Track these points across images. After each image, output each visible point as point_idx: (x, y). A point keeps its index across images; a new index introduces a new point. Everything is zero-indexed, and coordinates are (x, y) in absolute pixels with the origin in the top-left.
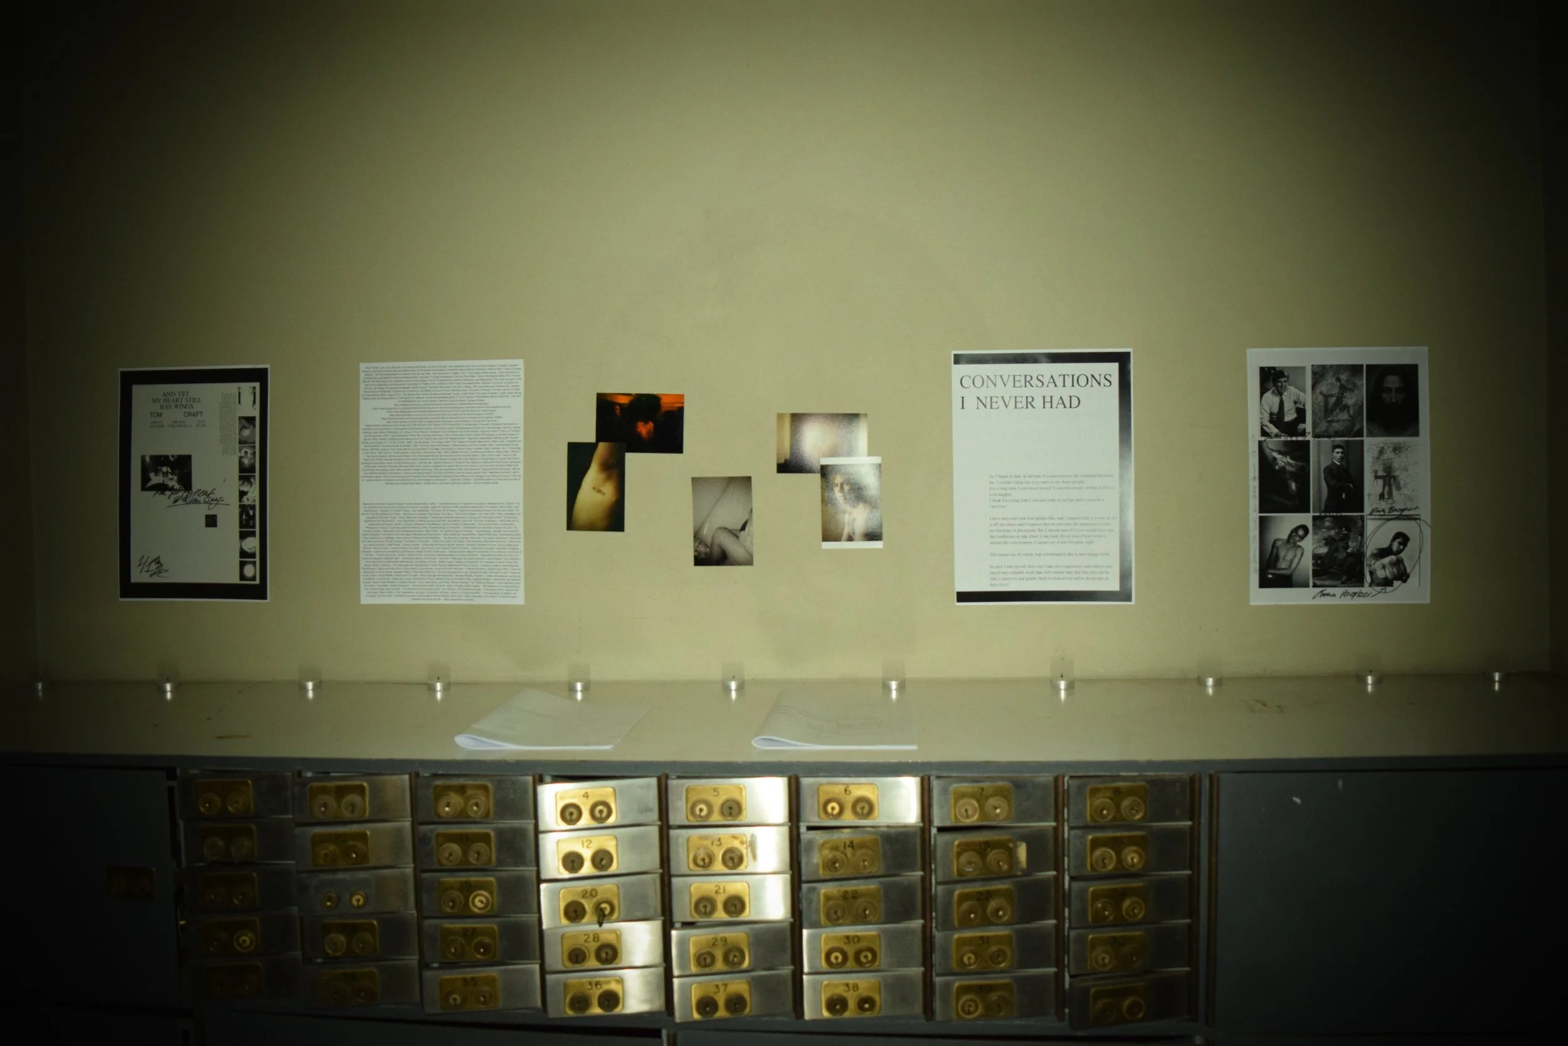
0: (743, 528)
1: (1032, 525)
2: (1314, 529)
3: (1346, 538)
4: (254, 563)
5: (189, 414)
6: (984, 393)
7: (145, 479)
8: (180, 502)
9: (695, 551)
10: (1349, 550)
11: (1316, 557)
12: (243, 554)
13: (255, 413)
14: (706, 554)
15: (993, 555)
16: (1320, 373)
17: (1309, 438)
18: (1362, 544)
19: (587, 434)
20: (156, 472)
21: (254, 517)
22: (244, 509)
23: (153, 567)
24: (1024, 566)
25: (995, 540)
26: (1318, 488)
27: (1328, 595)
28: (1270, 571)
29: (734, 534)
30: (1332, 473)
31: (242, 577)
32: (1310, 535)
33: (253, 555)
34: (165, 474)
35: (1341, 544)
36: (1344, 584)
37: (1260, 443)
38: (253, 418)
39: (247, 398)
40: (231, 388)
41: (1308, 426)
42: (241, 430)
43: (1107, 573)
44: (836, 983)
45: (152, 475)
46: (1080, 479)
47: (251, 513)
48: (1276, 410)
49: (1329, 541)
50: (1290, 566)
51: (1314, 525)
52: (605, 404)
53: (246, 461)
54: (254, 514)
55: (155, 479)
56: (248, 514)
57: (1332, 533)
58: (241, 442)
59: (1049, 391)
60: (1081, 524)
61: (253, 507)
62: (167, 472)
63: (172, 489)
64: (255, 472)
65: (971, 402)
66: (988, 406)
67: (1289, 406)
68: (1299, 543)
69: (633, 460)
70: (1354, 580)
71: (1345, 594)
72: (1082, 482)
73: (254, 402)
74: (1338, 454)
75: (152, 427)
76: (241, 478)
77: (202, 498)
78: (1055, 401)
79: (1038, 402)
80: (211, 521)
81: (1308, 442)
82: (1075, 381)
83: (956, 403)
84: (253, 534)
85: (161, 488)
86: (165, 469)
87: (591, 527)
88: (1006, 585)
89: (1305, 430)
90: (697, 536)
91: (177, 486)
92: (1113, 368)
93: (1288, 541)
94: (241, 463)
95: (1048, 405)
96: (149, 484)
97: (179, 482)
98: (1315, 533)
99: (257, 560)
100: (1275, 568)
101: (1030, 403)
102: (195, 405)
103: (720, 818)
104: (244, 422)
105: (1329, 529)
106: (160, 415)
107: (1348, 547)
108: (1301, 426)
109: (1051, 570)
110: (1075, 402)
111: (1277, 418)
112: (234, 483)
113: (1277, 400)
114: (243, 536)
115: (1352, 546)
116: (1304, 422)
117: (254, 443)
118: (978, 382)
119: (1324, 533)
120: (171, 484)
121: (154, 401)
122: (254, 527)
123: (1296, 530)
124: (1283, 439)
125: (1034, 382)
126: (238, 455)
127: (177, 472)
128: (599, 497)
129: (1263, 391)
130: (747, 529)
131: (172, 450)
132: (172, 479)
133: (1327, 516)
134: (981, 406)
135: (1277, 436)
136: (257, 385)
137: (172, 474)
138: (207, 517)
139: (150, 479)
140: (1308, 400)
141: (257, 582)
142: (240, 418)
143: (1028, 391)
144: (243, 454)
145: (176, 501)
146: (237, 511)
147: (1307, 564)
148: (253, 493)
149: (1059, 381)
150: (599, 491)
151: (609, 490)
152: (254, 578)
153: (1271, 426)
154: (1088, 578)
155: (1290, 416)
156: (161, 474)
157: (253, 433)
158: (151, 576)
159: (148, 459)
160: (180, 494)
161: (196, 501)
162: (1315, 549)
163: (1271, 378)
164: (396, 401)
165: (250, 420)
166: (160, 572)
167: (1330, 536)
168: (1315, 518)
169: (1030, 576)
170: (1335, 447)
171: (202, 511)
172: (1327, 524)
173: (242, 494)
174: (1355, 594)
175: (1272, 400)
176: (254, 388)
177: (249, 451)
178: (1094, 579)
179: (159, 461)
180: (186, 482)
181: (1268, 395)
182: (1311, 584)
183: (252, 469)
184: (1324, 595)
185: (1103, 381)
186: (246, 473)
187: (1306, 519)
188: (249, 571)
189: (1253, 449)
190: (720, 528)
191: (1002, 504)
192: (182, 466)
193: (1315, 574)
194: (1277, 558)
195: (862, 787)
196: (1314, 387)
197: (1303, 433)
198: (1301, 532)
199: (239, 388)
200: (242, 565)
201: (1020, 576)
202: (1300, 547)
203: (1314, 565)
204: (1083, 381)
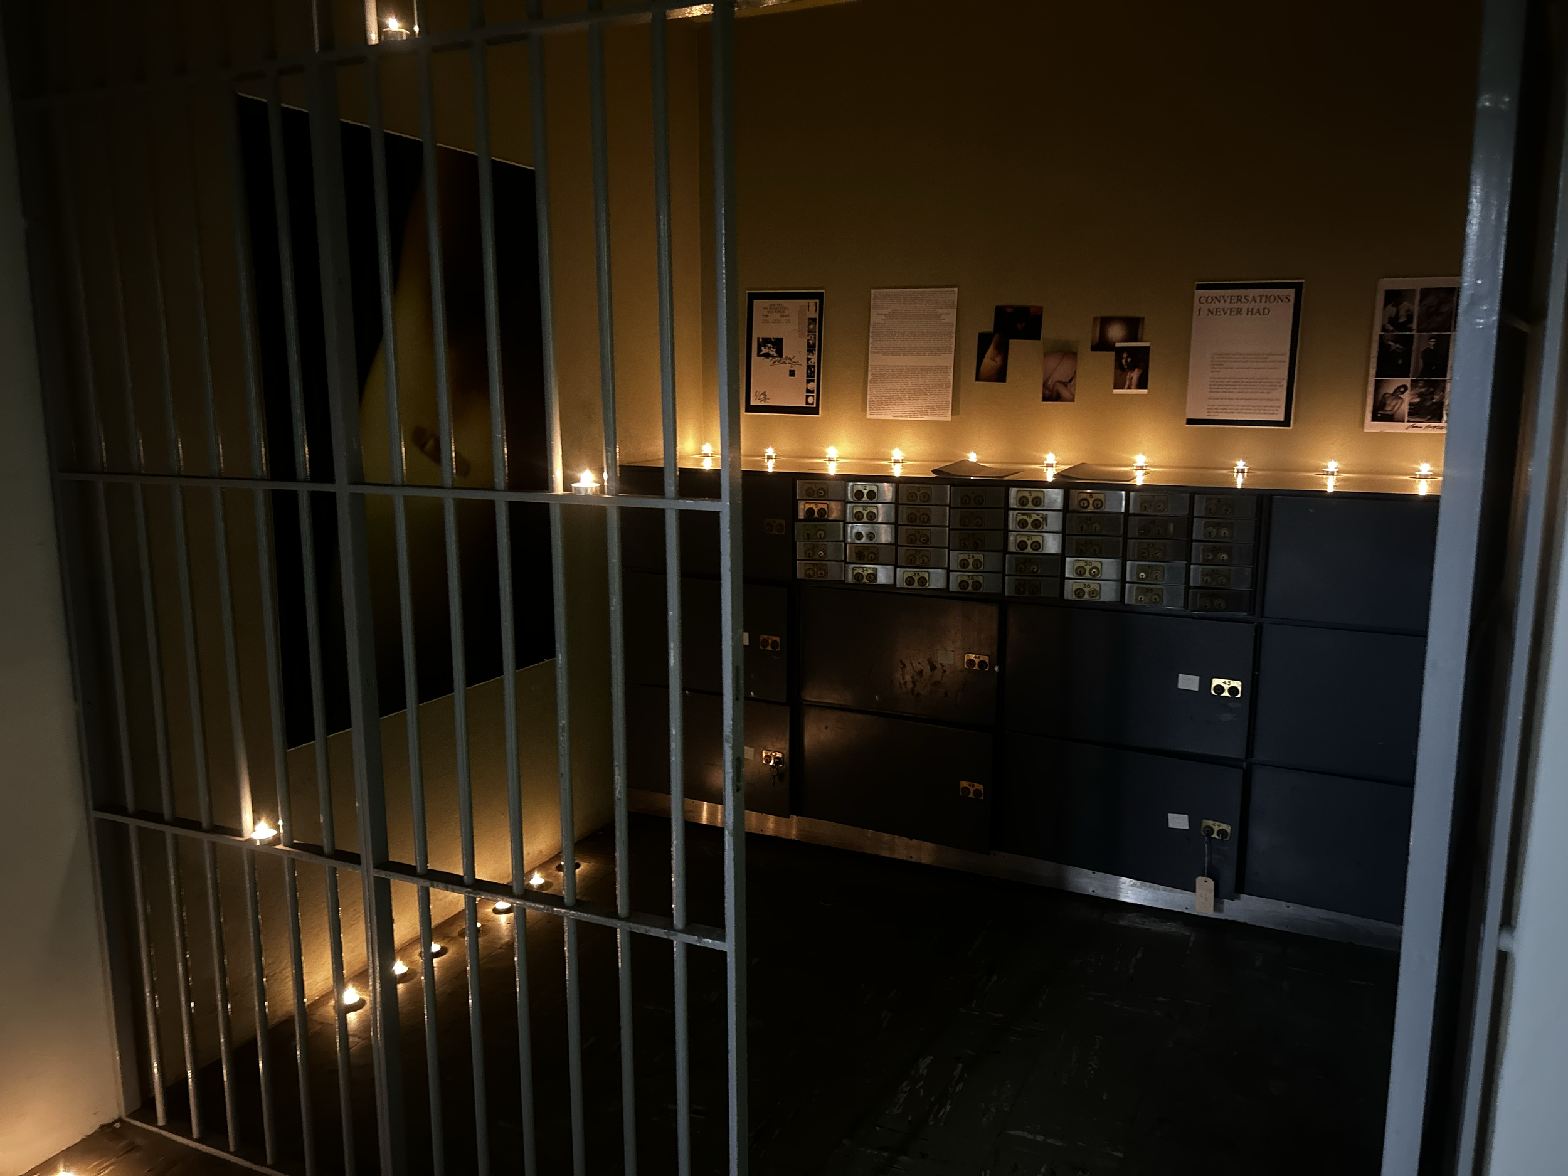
0: (1070, 381)
1: (1234, 382)
2: (1411, 387)
3: (1432, 393)
4: (813, 396)
5: (783, 316)
6: (1213, 306)
7: (759, 350)
8: (777, 363)
9: (1043, 393)
10: (1434, 401)
11: (1411, 404)
12: (808, 391)
13: (817, 316)
14: (1049, 395)
15: (1210, 398)
16: (1426, 292)
17: (1414, 333)
18: (1443, 397)
19: (989, 327)
20: (765, 347)
21: (814, 372)
22: (809, 367)
23: (762, 396)
24: (1228, 406)
25: (1211, 390)
26: (1417, 363)
27: (1417, 427)
28: (1380, 412)
29: (1065, 384)
30: (1427, 354)
31: (807, 403)
32: (1408, 392)
33: (813, 392)
34: (769, 348)
35: (1429, 397)
36: (1428, 421)
37: (1381, 336)
38: (816, 319)
39: (812, 308)
40: (804, 302)
41: (1414, 326)
42: (809, 325)
43: (1277, 410)
44: (1079, 584)
45: (763, 348)
46: (1265, 356)
47: (813, 370)
48: (1393, 315)
49: (1420, 395)
50: (1392, 409)
51: (1412, 385)
52: (1000, 312)
53: (811, 342)
54: (814, 370)
55: (764, 351)
56: (811, 370)
57: (1423, 390)
58: (809, 332)
59: (1252, 305)
60: (1264, 382)
61: (814, 366)
62: (771, 347)
63: (773, 356)
64: (815, 348)
65: (1204, 312)
66: (1214, 314)
67: (1402, 312)
68: (1401, 396)
69: (1013, 343)
70: (1436, 418)
71: (1428, 427)
72: (1267, 358)
73: (816, 310)
74: (1432, 342)
75: (763, 322)
76: (808, 351)
77: (787, 361)
78: (1255, 311)
79: (1244, 311)
80: (792, 373)
81: (1413, 335)
82: (1268, 298)
83: (1195, 313)
84: (813, 381)
85: (767, 355)
86: (769, 345)
87: (988, 379)
88: (1216, 416)
89: (1411, 328)
90: (1045, 385)
91: (775, 355)
92: (1291, 292)
93: (1393, 394)
94: (808, 343)
95: (1250, 313)
96: (762, 353)
97: (776, 352)
98: (1411, 390)
99: (815, 394)
100: (1383, 410)
101: (1239, 311)
102: (785, 311)
103: (1032, 506)
104: (810, 321)
105: (1421, 387)
106: (767, 316)
107: (1433, 399)
108: (1409, 326)
109: (1244, 408)
110: (1267, 311)
111: (1393, 321)
112: (804, 354)
113: (1395, 310)
114: (808, 381)
115: (1436, 398)
116: (1412, 322)
117: (815, 332)
118: (1210, 300)
119: (1418, 390)
120: (772, 353)
121: (765, 309)
122: (814, 377)
123: (1399, 388)
124: (1396, 333)
125: (1243, 300)
126: (807, 338)
127: (775, 347)
128: (993, 363)
129: (1386, 305)
130: (1072, 382)
131: (773, 335)
132: (773, 351)
133: (1419, 380)
134: (1210, 313)
135: (1392, 331)
136: (818, 301)
137: (773, 348)
138: (790, 371)
139: (762, 351)
140: (1416, 309)
141: (815, 406)
142: (809, 319)
143: (1239, 305)
144: (809, 338)
145: (774, 362)
146: (806, 368)
147: (1405, 408)
148: (814, 359)
149: (1258, 299)
150: (994, 360)
151: (998, 359)
152: (813, 404)
153: (1388, 325)
154: (1266, 413)
155: (1402, 320)
156: (767, 348)
157: (815, 326)
158: (761, 401)
159: (761, 340)
160: (777, 359)
161: (785, 363)
162: (1411, 399)
163: (1393, 297)
164: (890, 310)
165: (814, 320)
166: (765, 400)
167: (1421, 392)
168: (1412, 381)
169: (1231, 411)
170: (1431, 338)
171: (788, 368)
172: (1421, 385)
173: (809, 359)
174: (1435, 427)
175: (1392, 309)
176: (816, 303)
177: (813, 336)
178: (1269, 414)
179: (765, 342)
180: (780, 353)
181: (1389, 307)
182: (1406, 420)
183: (814, 346)
184: (1414, 427)
185: (1286, 300)
186: (811, 348)
187: (1407, 381)
188: (810, 400)
189: (1376, 338)
190: (1058, 381)
191: (1217, 370)
192: (778, 344)
193: (1410, 415)
194: (1385, 405)
195: (1099, 495)
196: (1421, 301)
197: (1410, 330)
198: (1402, 390)
199: (809, 303)
200: (807, 397)
201: (1225, 411)
202: (1400, 398)
203: (1409, 409)
204: (1272, 299)
